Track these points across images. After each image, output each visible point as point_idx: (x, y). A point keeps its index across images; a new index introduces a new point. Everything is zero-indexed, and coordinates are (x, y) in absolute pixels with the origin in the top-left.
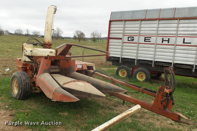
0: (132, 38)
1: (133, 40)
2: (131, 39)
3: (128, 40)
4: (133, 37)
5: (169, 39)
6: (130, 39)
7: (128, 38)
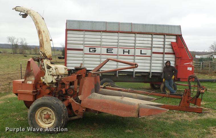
0: (94, 49)
1: (95, 51)
2: (93, 50)
3: (90, 51)
4: (95, 49)
5: (129, 50)
6: (91, 50)
7: (90, 49)
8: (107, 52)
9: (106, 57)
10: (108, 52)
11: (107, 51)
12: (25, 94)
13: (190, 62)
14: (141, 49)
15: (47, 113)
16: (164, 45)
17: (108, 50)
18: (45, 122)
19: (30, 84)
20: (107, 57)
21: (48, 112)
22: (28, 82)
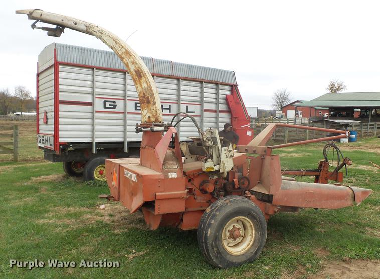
0: (112, 103)
2: (110, 105)
3: (105, 107)
4: (115, 102)
5: (170, 106)
6: (108, 105)
7: (105, 102)
8: (136, 109)
9: (134, 117)
10: (138, 108)
11: (136, 106)
12: (171, 199)
13: (247, 124)
14: (187, 105)
15: (234, 226)
16: (217, 98)
17: (138, 105)
18: (229, 245)
19: (174, 178)
20: (136, 117)
21: (235, 224)
22: (170, 174)
